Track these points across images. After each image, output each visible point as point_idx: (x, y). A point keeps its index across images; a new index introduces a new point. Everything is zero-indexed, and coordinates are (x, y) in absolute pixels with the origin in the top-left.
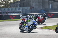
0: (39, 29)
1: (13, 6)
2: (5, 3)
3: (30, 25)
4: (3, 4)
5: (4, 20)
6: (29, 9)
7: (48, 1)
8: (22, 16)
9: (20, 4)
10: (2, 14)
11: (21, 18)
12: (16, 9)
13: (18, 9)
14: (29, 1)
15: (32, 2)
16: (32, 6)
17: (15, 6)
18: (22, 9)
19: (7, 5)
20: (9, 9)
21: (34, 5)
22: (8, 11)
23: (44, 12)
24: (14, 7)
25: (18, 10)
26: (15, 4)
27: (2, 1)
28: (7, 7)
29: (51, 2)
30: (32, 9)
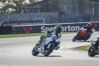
0: (74, 51)
1: (29, 10)
2: (15, 5)
3: (48, 44)
4: (12, 6)
5: (14, 35)
6: (56, 16)
7: (88, 1)
8: (44, 28)
9: (41, 6)
10: (11, 25)
11: (43, 31)
12: (35, 16)
13: (38, 15)
14: (56, 2)
15: (61, 3)
16: (62, 10)
17: (33, 10)
18: (44, 15)
19: (19, 8)
20: (23, 15)
21: (65, 8)
22: (21, 19)
23: (82, 20)
24: (31, 12)
25: (38, 17)
26: (32, 7)
27: (10, 1)
28: (19, 12)
29: (94, 4)
30: (61, 15)
